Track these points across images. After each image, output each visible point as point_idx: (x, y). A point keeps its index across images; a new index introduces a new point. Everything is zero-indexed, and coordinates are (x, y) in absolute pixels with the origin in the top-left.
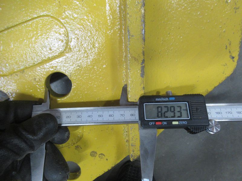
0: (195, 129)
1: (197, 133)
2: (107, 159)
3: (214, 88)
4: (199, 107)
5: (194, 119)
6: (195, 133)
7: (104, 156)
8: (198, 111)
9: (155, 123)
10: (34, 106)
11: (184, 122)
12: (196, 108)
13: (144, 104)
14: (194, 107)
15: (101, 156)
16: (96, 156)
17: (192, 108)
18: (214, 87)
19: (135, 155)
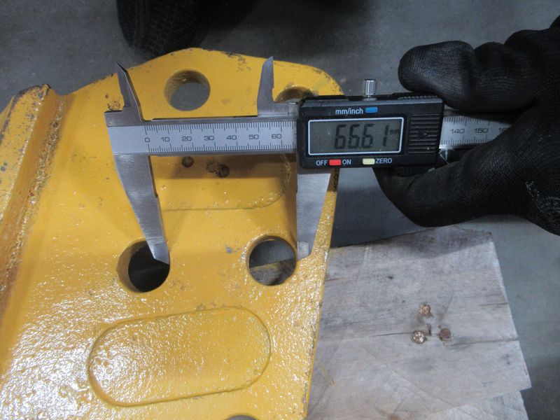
2: (107, 97)
11: (386, 161)
13: (309, 122)
19: (33, 96)
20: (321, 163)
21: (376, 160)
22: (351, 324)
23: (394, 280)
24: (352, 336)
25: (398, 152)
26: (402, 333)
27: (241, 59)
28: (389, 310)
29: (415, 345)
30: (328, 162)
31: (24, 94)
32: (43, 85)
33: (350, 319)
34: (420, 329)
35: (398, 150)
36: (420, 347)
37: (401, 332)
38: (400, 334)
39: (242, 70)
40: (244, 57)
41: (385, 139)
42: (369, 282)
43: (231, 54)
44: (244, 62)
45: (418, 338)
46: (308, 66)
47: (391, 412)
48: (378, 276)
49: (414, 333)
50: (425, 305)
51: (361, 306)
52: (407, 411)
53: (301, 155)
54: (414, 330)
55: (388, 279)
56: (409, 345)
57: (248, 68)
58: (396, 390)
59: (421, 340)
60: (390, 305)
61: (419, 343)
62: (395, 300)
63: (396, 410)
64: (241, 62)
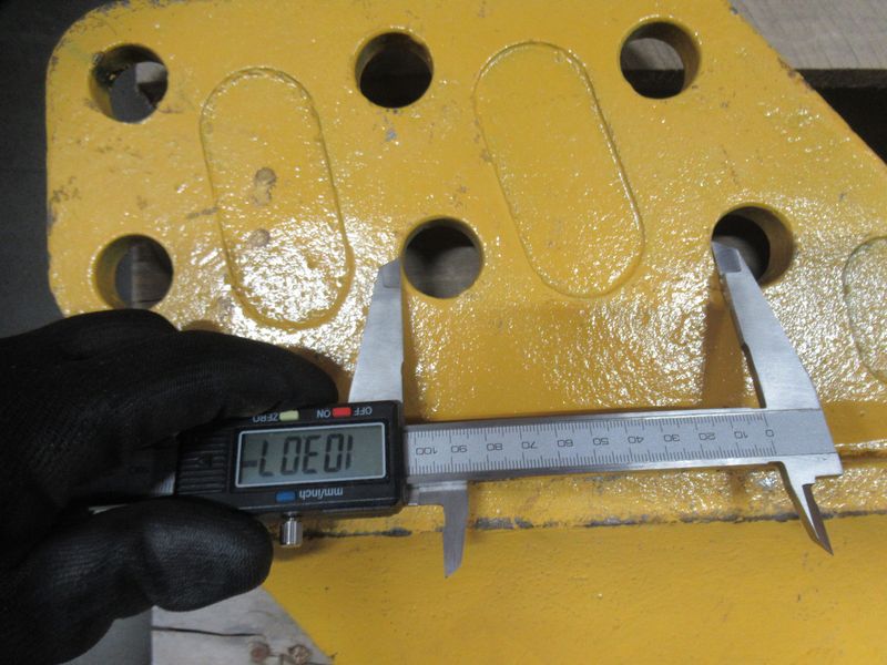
11: (262, 418)
20: (364, 411)
21: (278, 417)
25: (243, 432)
27: (56, 198)
30: (352, 413)
35: (244, 436)
39: (76, 190)
41: (264, 452)
45: (300, 655)
53: (395, 420)
57: (70, 182)
64: (61, 197)
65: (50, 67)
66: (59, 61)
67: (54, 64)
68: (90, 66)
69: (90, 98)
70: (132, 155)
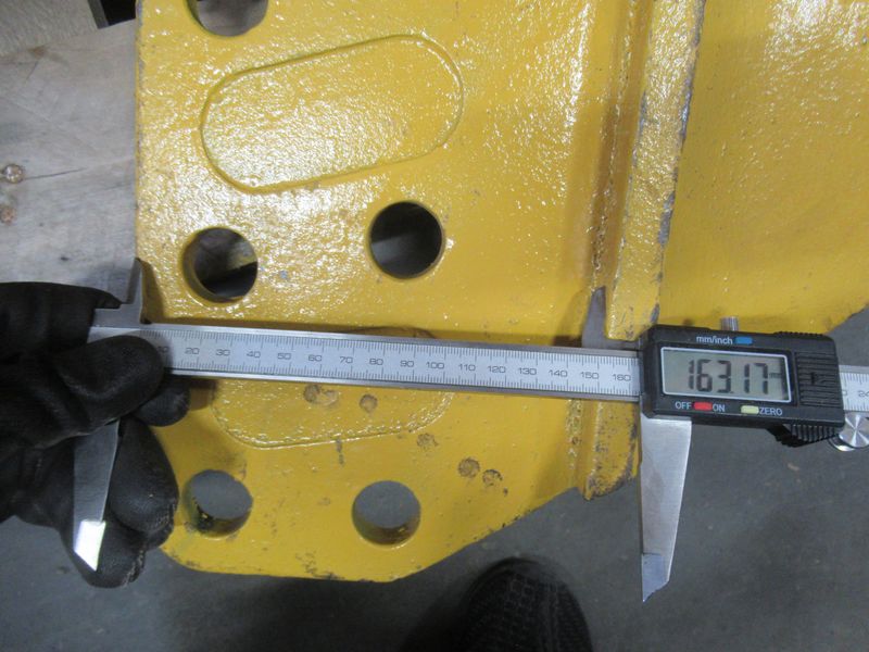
0: (802, 432)
1: (807, 443)
2: (506, 492)
3: (850, 317)
4: (821, 372)
5: (802, 403)
6: (801, 443)
7: (498, 480)
8: (816, 383)
9: (693, 405)
10: (97, 310)
11: (774, 411)
12: (812, 374)
13: (662, 349)
14: (804, 371)
15: (489, 476)
16: (474, 476)
17: (800, 371)
18: (849, 314)
19: (603, 481)
20: (682, 405)
22: (119, 185)
23: (58, 255)
24: (115, 167)
25: (788, 401)
26: (39, 177)
27: (313, 571)
28: (62, 210)
29: (19, 162)
31: (617, 483)
32: (592, 499)
33: (120, 192)
34: (13, 187)
36: (11, 160)
37: (41, 180)
38: (43, 176)
39: (308, 554)
40: (310, 576)
42: (96, 249)
43: (330, 577)
44: (307, 566)
45: (14, 173)
46: (209, 571)
47: (43, 60)
48: (84, 260)
49: (22, 180)
50: (9, 222)
51: (106, 213)
52: (20, 64)
54: (23, 183)
55: (69, 256)
56: (27, 161)
57: (300, 559)
58: (40, 93)
59: (9, 170)
60: (61, 217)
61: (13, 165)
62: (54, 225)
63: (36, 64)
64: (312, 567)
65: (196, 568)
66: (191, 560)
67: (192, 564)
68: (197, 534)
69: (227, 537)
70: (281, 506)
